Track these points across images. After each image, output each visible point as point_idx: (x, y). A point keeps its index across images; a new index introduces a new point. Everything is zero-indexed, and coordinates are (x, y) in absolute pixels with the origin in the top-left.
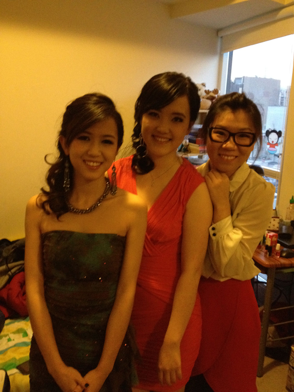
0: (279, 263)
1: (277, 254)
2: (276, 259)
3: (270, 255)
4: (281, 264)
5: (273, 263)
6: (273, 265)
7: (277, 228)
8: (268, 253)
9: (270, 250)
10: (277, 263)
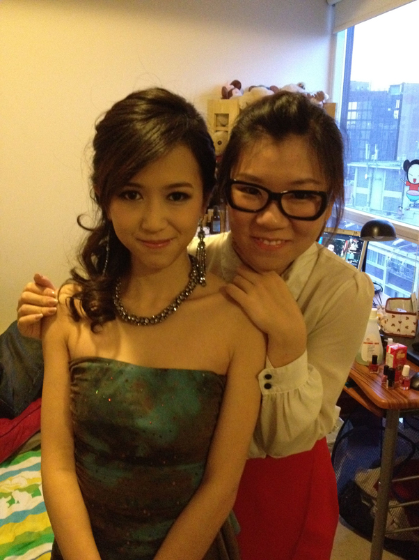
0: (406, 401)
1: (403, 384)
2: (401, 394)
3: (390, 385)
4: (410, 404)
5: (395, 401)
6: (393, 405)
7: (413, 331)
8: (388, 381)
9: (392, 375)
10: (402, 402)
